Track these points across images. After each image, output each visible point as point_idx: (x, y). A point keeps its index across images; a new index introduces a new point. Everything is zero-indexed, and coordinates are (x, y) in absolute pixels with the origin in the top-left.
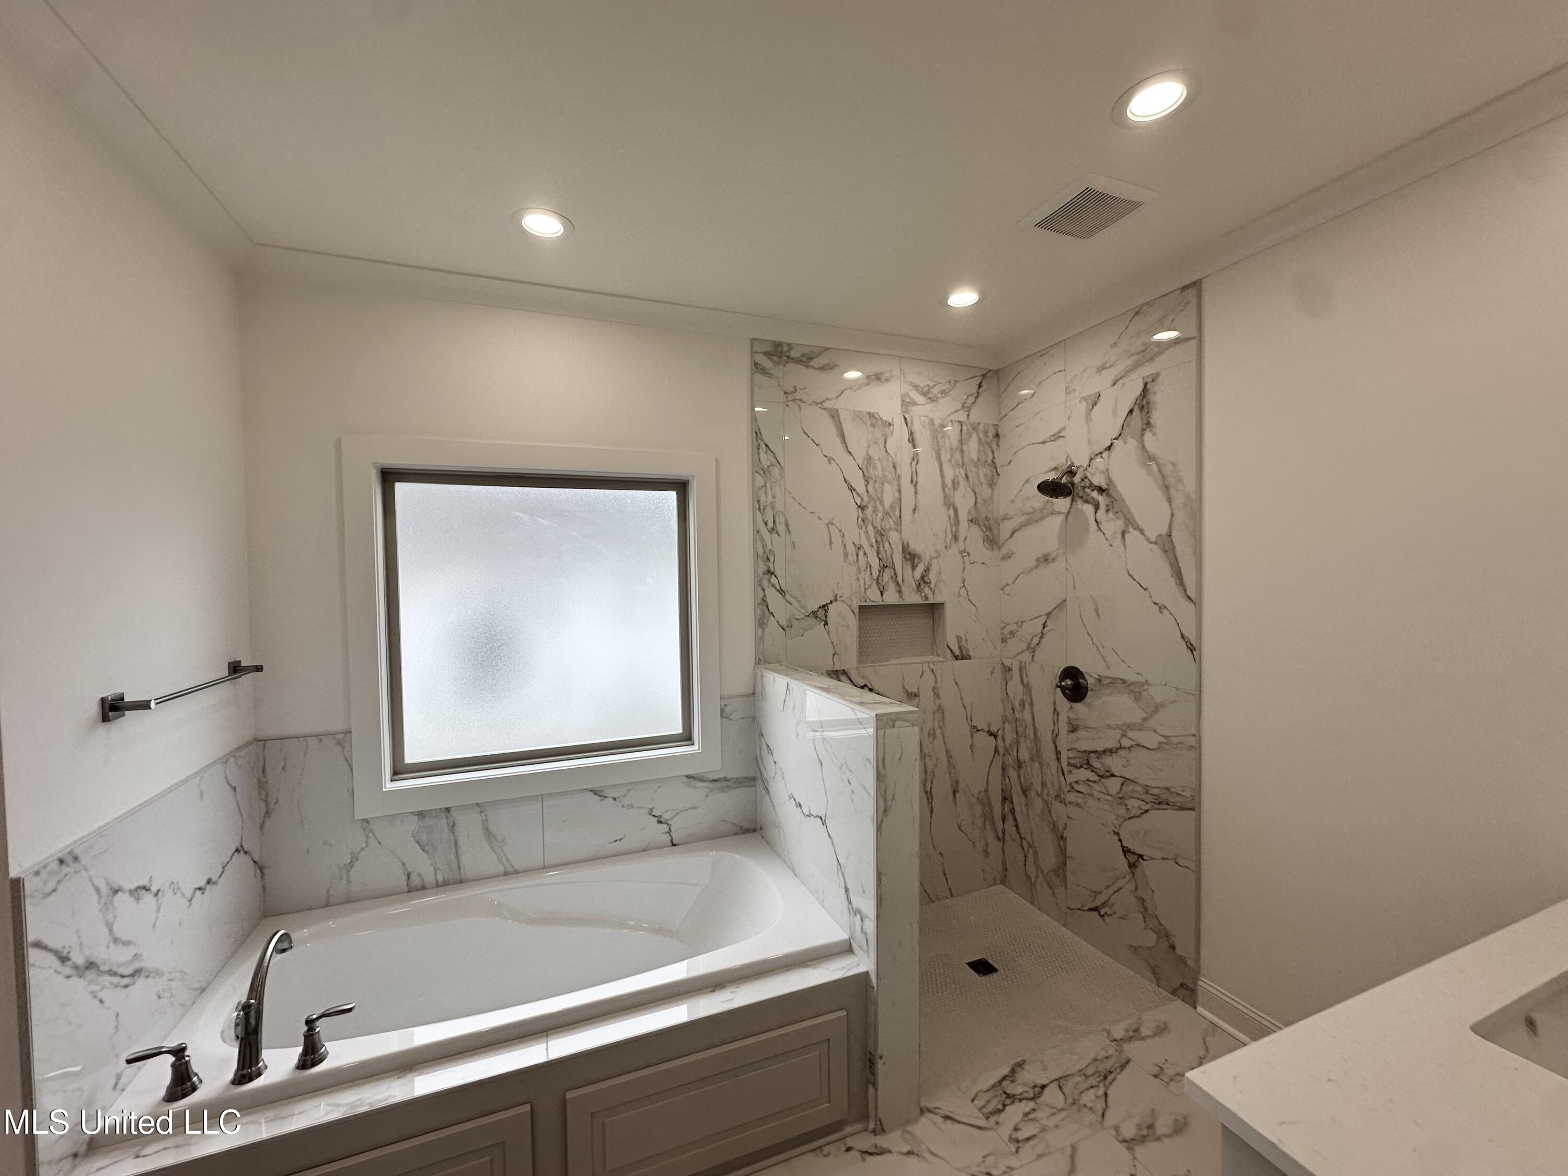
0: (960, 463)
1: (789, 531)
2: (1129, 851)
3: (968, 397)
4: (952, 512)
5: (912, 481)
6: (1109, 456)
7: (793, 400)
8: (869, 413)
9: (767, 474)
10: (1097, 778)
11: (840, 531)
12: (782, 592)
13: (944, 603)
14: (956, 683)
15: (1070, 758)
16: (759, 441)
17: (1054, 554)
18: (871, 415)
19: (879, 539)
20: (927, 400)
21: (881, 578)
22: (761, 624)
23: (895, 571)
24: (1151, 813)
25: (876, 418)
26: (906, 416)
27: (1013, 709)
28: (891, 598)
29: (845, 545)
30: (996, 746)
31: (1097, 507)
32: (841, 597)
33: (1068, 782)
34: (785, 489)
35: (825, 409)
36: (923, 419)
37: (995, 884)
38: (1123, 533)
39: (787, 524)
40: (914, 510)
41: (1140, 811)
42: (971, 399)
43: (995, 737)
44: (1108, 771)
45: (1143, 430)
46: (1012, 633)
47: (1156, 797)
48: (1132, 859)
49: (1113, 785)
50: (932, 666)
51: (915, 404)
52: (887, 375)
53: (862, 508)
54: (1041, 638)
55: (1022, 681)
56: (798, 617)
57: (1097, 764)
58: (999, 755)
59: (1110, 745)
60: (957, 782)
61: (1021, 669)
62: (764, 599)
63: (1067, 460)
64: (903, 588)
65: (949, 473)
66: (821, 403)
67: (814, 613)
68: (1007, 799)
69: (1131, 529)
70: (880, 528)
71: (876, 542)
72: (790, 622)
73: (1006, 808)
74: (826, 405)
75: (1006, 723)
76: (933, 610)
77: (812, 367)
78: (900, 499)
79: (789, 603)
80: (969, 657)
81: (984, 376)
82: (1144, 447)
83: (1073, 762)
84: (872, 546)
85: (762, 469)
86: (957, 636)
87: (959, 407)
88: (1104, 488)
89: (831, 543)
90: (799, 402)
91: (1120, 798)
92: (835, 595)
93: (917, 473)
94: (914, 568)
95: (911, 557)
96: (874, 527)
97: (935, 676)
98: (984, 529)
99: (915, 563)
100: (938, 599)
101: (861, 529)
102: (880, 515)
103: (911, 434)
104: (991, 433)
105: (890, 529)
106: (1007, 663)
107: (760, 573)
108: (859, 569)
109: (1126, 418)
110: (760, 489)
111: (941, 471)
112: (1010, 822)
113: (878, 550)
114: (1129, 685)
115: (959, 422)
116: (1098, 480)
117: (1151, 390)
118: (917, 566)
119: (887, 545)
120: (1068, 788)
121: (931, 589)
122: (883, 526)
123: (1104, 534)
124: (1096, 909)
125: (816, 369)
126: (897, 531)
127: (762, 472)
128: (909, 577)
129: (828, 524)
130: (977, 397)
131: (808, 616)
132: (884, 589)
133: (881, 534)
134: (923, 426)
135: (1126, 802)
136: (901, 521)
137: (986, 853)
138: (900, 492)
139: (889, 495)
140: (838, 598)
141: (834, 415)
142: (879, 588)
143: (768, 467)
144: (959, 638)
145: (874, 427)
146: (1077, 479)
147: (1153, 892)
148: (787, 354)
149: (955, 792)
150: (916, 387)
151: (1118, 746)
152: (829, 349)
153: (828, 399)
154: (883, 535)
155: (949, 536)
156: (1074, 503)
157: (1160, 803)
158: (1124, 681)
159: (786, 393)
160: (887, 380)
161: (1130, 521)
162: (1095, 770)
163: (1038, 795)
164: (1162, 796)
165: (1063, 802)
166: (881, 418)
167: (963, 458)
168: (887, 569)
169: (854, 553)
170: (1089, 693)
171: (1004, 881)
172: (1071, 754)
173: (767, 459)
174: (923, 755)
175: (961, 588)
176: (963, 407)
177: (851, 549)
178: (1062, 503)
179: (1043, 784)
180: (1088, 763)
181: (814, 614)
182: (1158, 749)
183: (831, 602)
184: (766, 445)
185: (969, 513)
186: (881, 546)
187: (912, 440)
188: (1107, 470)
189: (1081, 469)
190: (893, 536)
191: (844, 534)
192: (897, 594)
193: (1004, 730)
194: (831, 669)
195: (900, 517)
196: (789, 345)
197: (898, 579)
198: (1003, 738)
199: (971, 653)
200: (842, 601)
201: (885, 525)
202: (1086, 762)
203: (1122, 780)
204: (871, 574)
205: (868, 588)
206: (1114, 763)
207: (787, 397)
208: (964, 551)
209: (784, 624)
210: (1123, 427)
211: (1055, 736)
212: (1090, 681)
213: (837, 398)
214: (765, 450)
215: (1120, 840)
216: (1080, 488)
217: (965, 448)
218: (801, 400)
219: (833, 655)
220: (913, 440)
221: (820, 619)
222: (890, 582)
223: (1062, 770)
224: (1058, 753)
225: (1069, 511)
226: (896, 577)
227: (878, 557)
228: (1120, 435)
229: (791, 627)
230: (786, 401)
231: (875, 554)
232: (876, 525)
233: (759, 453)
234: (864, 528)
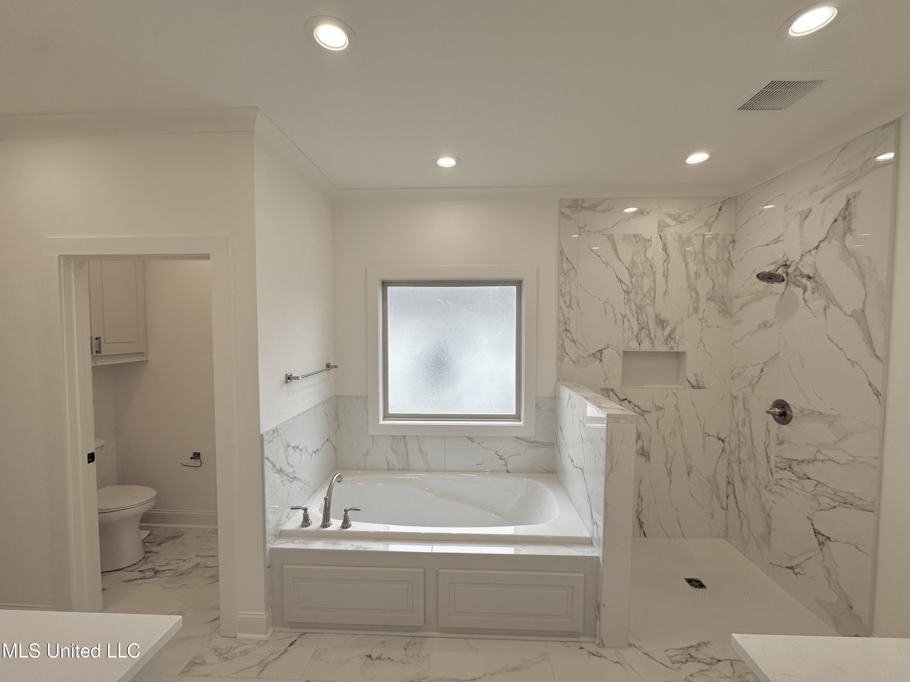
0: (702, 261)
1: (580, 308)
2: (819, 533)
3: (709, 218)
4: (694, 293)
5: (664, 275)
6: (816, 253)
7: (585, 231)
8: (634, 234)
9: (567, 275)
10: (796, 479)
11: (612, 307)
12: (573, 341)
13: (685, 352)
14: (693, 404)
15: (777, 462)
16: (563, 256)
17: (771, 322)
18: (636, 236)
19: (639, 311)
20: (677, 222)
21: (639, 334)
22: (561, 359)
23: (649, 331)
24: (839, 509)
25: (639, 237)
26: (661, 234)
27: (737, 424)
28: (646, 347)
29: (615, 315)
30: (724, 447)
31: (805, 290)
32: (611, 345)
33: (775, 478)
34: (578, 283)
35: (605, 235)
36: (673, 235)
37: (719, 537)
38: (825, 309)
39: (578, 303)
40: (665, 293)
41: (830, 507)
42: (713, 219)
43: (723, 441)
44: (805, 475)
45: (845, 234)
46: (739, 374)
47: (843, 498)
48: (822, 539)
49: (809, 485)
50: (674, 390)
51: (668, 226)
52: (648, 210)
53: (627, 292)
54: (759, 378)
55: (744, 406)
56: (583, 356)
57: (796, 469)
58: (726, 454)
59: (806, 457)
60: (691, 466)
61: (744, 399)
62: (563, 345)
63: (784, 257)
64: (655, 342)
65: (693, 268)
66: (602, 232)
67: (593, 354)
68: (730, 483)
69: (831, 306)
70: (639, 305)
71: (637, 313)
72: (578, 358)
73: (729, 489)
74: (604, 232)
75: (732, 433)
76: (678, 356)
77: (597, 211)
78: (655, 287)
79: (578, 348)
80: (704, 387)
81: (724, 202)
82: (845, 246)
83: (779, 465)
84: (634, 315)
85: (564, 272)
86: (695, 374)
87: (703, 224)
88: (811, 276)
89: (606, 313)
90: (588, 232)
91: (814, 495)
92: (608, 344)
93: (668, 270)
94: (663, 329)
95: (662, 323)
96: (635, 304)
97: (677, 397)
98: (720, 304)
99: (665, 326)
100: (681, 349)
101: (626, 305)
102: (640, 296)
103: (665, 245)
104: (729, 240)
105: (647, 305)
106: (735, 393)
107: (561, 331)
108: (624, 329)
109: (832, 225)
110: (562, 284)
111: (687, 267)
112: (732, 498)
113: (638, 318)
114: (825, 417)
115: (702, 234)
116: (807, 270)
117: (853, 204)
118: (665, 328)
119: (644, 315)
120: (775, 482)
121: (675, 342)
122: (642, 304)
123: (810, 308)
124: (791, 568)
125: (599, 211)
126: (652, 306)
127: (564, 274)
128: (660, 335)
129: (604, 303)
130: (717, 217)
131: (590, 356)
132: (641, 341)
133: (640, 308)
134: (674, 239)
135: (818, 498)
136: (655, 300)
137: (712, 516)
138: (655, 282)
139: (647, 284)
140: (609, 346)
141: (611, 238)
142: (638, 341)
143: (568, 270)
144: (696, 375)
145: (638, 243)
146: (790, 270)
147: (836, 564)
148: (581, 205)
149: (689, 473)
150: (669, 215)
151: (814, 458)
152: (608, 199)
153: (607, 229)
154: (642, 309)
155: (691, 309)
156: (788, 286)
157: (845, 503)
158: (821, 414)
159: (579, 228)
160: (648, 213)
161: (830, 299)
162: (795, 473)
163: (753, 484)
164: (847, 498)
165: (771, 491)
166: (643, 237)
167: (704, 258)
168: (644, 329)
169: (622, 320)
170: (793, 420)
171: (726, 536)
172: (778, 460)
173: (567, 266)
174: (666, 446)
175: (699, 342)
176: (706, 224)
177: (619, 317)
178: (778, 287)
179: (756, 477)
180: (790, 467)
182: (846, 464)
183: (605, 348)
184: (567, 258)
185: (708, 294)
186: (640, 315)
187: (665, 248)
188: (815, 263)
189: (794, 263)
190: (649, 310)
191: (614, 309)
192: (651, 345)
193: (730, 437)
194: (603, 388)
195: (654, 297)
196: (583, 199)
197: (651, 335)
198: (729, 443)
199: (706, 385)
200: (612, 348)
201: (643, 303)
203: (816, 482)
204: (633, 332)
205: (630, 341)
206: (810, 470)
207: (580, 230)
208: (703, 319)
209: (574, 359)
210: (828, 232)
211: (767, 446)
212: (794, 411)
213: (612, 227)
214: (566, 261)
215: (812, 524)
216: (792, 276)
217: (706, 251)
218: (589, 231)
219: (605, 379)
220: (666, 249)
221: (597, 358)
222: (646, 337)
223: (771, 470)
224: (768, 457)
225: (784, 292)
226: (650, 334)
227: (638, 322)
228: (826, 238)
229: (579, 361)
230: (579, 232)
231: (636, 320)
232: (636, 303)
233: (562, 263)
234: (628, 304)
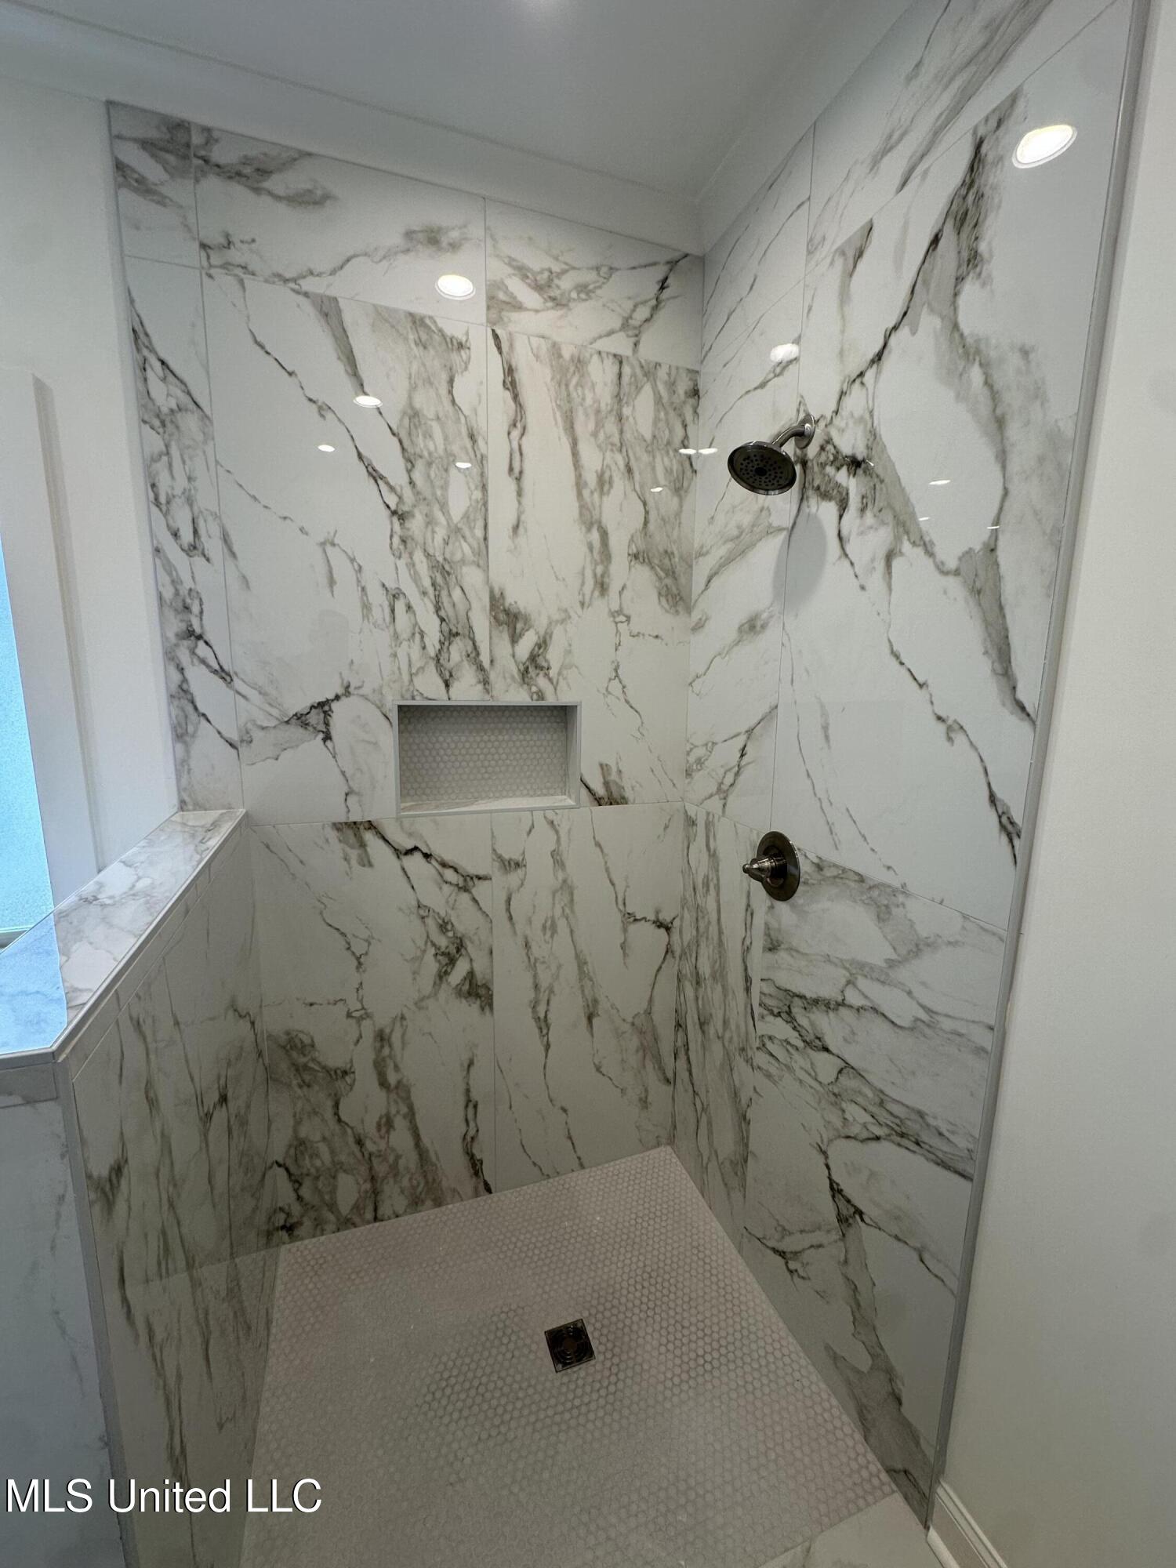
0: (616, 439)
1: (233, 555)
2: (840, 1191)
3: (635, 306)
4: (595, 536)
5: (511, 469)
6: (878, 373)
7: (226, 266)
8: (411, 315)
9: (170, 427)
10: (800, 1044)
11: (352, 560)
12: (224, 674)
13: (577, 707)
14: (598, 845)
15: (765, 994)
16: (145, 352)
17: (765, 616)
18: (417, 322)
19: (439, 580)
20: (545, 301)
21: (445, 655)
22: (181, 734)
23: (474, 644)
24: (884, 1144)
25: (430, 328)
26: (499, 332)
27: (694, 889)
28: (466, 691)
29: (363, 589)
30: (669, 943)
31: (843, 506)
32: (359, 688)
33: (759, 1033)
34: (217, 462)
35: (306, 295)
36: (534, 340)
38: (889, 557)
39: (226, 539)
40: (516, 528)
41: (865, 1135)
42: (643, 313)
43: (668, 929)
44: (819, 1039)
45: (960, 279)
46: (700, 762)
47: (898, 1121)
48: (846, 1211)
49: (826, 1066)
50: (550, 815)
51: (518, 307)
52: (455, 235)
53: (399, 515)
54: (737, 774)
55: (708, 845)
56: (265, 725)
57: (803, 1021)
58: (674, 957)
59: (824, 992)
60: (596, 1001)
61: (708, 825)
62: (185, 686)
63: (798, 411)
64: (492, 676)
65: (592, 459)
66: (295, 280)
67: (299, 717)
68: (681, 1026)
69: (906, 546)
70: (440, 559)
71: (433, 584)
72: (248, 733)
74: (307, 285)
75: (686, 910)
76: (563, 716)
77: (270, 193)
78: (485, 504)
79: (244, 697)
80: (622, 800)
81: (673, 264)
82: (956, 326)
83: (769, 1002)
84: (424, 593)
85: (158, 416)
86: (601, 765)
87: (617, 323)
88: (860, 458)
89: (332, 582)
90: (239, 272)
91: (834, 1094)
92: (345, 684)
93: (521, 454)
94: (514, 639)
95: (509, 619)
96: (428, 556)
97: (557, 832)
98: (662, 574)
99: (518, 631)
100: (565, 699)
101: (400, 557)
102: (441, 533)
103: (510, 371)
104: (683, 386)
105: (463, 561)
106: (692, 813)
107: (171, 635)
108: (396, 636)
109: (924, 262)
110: (155, 459)
111: (575, 454)
113: (438, 602)
114: (870, 888)
115: (615, 356)
116: (850, 442)
117: (990, 158)
118: (520, 636)
119: (457, 594)
120: (757, 1044)
121: (550, 680)
122: (448, 556)
123: (852, 564)
124: (782, 1254)
125: (278, 198)
126: (478, 566)
127: (157, 423)
128: (506, 657)
129: (323, 544)
130: (655, 308)
131: (287, 722)
132: (451, 675)
133: (443, 571)
134: (537, 357)
135: (844, 1105)
136: (487, 547)
137: (644, 1103)
138: (484, 488)
139: (460, 494)
140: (351, 689)
141: (329, 311)
142: (441, 674)
143: (172, 411)
144: (604, 768)
145: (425, 347)
146: (812, 450)
147: (874, 1284)
148: (203, 153)
149: (590, 1018)
150: (522, 272)
151: (840, 999)
152: (310, 155)
153: (311, 273)
154: (448, 573)
155: (590, 583)
156: (805, 503)
157: (902, 1135)
158: (861, 879)
159: (204, 246)
160: (454, 247)
161: (904, 525)
162: (799, 1028)
163: (719, 1037)
164: (909, 1123)
165: (749, 1061)
166: (440, 330)
167: (621, 432)
168: (458, 638)
169: (386, 604)
170: (801, 889)
171: (671, 1141)
172: (767, 988)
173: (168, 395)
174: (532, 960)
175: (610, 679)
176: (625, 326)
177: (378, 598)
178: (781, 504)
179: (726, 1023)
180: (789, 1013)
181: (301, 719)
182: (912, 1029)
183: (337, 698)
184: (163, 363)
185: (632, 540)
186: (444, 593)
187: (511, 381)
188: (871, 413)
189: (822, 424)
190: (472, 577)
191: (360, 567)
192: (480, 687)
193: (682, 919)
194: (343, 820)
195: (485, 539)
196: (207, 130)
197: (482, 658)
198: (681, 932)
199: (628, 794)
200: (362, 696)
201: (453, 554)
202: (786, 1008)
203: (843, 1065)
204: (424, 648)
205: (417, 674)
206: (830, 1027)
207: (208, 257)
208: (620, 612)
209: (234, 736)
210: (912, 292)
211: (747, 950)
212: (805, 867)
213: (333, 272)
214: (161, 373)
215: (828, 1166)
216: (816, 469)
217: (626, 411)
218: (244, 268)
219: (347, 795)
220: (513, 383)
221: (315, 728)
222: (465, 663)
223: (752, 1009)
224: (748, 979)
225: (795, 523)
226: (478, 654)
227: (438, 616)
228: (905, 314)
229: (251, 742)
230: (205, 263)
231: (431, 608)
232: (431, 552)
233: (145, 380)
234: (405, 556)
